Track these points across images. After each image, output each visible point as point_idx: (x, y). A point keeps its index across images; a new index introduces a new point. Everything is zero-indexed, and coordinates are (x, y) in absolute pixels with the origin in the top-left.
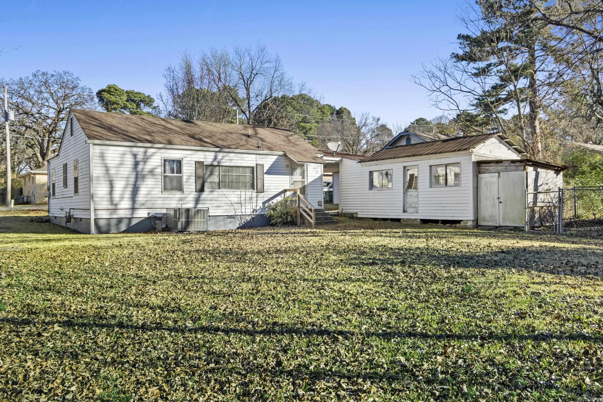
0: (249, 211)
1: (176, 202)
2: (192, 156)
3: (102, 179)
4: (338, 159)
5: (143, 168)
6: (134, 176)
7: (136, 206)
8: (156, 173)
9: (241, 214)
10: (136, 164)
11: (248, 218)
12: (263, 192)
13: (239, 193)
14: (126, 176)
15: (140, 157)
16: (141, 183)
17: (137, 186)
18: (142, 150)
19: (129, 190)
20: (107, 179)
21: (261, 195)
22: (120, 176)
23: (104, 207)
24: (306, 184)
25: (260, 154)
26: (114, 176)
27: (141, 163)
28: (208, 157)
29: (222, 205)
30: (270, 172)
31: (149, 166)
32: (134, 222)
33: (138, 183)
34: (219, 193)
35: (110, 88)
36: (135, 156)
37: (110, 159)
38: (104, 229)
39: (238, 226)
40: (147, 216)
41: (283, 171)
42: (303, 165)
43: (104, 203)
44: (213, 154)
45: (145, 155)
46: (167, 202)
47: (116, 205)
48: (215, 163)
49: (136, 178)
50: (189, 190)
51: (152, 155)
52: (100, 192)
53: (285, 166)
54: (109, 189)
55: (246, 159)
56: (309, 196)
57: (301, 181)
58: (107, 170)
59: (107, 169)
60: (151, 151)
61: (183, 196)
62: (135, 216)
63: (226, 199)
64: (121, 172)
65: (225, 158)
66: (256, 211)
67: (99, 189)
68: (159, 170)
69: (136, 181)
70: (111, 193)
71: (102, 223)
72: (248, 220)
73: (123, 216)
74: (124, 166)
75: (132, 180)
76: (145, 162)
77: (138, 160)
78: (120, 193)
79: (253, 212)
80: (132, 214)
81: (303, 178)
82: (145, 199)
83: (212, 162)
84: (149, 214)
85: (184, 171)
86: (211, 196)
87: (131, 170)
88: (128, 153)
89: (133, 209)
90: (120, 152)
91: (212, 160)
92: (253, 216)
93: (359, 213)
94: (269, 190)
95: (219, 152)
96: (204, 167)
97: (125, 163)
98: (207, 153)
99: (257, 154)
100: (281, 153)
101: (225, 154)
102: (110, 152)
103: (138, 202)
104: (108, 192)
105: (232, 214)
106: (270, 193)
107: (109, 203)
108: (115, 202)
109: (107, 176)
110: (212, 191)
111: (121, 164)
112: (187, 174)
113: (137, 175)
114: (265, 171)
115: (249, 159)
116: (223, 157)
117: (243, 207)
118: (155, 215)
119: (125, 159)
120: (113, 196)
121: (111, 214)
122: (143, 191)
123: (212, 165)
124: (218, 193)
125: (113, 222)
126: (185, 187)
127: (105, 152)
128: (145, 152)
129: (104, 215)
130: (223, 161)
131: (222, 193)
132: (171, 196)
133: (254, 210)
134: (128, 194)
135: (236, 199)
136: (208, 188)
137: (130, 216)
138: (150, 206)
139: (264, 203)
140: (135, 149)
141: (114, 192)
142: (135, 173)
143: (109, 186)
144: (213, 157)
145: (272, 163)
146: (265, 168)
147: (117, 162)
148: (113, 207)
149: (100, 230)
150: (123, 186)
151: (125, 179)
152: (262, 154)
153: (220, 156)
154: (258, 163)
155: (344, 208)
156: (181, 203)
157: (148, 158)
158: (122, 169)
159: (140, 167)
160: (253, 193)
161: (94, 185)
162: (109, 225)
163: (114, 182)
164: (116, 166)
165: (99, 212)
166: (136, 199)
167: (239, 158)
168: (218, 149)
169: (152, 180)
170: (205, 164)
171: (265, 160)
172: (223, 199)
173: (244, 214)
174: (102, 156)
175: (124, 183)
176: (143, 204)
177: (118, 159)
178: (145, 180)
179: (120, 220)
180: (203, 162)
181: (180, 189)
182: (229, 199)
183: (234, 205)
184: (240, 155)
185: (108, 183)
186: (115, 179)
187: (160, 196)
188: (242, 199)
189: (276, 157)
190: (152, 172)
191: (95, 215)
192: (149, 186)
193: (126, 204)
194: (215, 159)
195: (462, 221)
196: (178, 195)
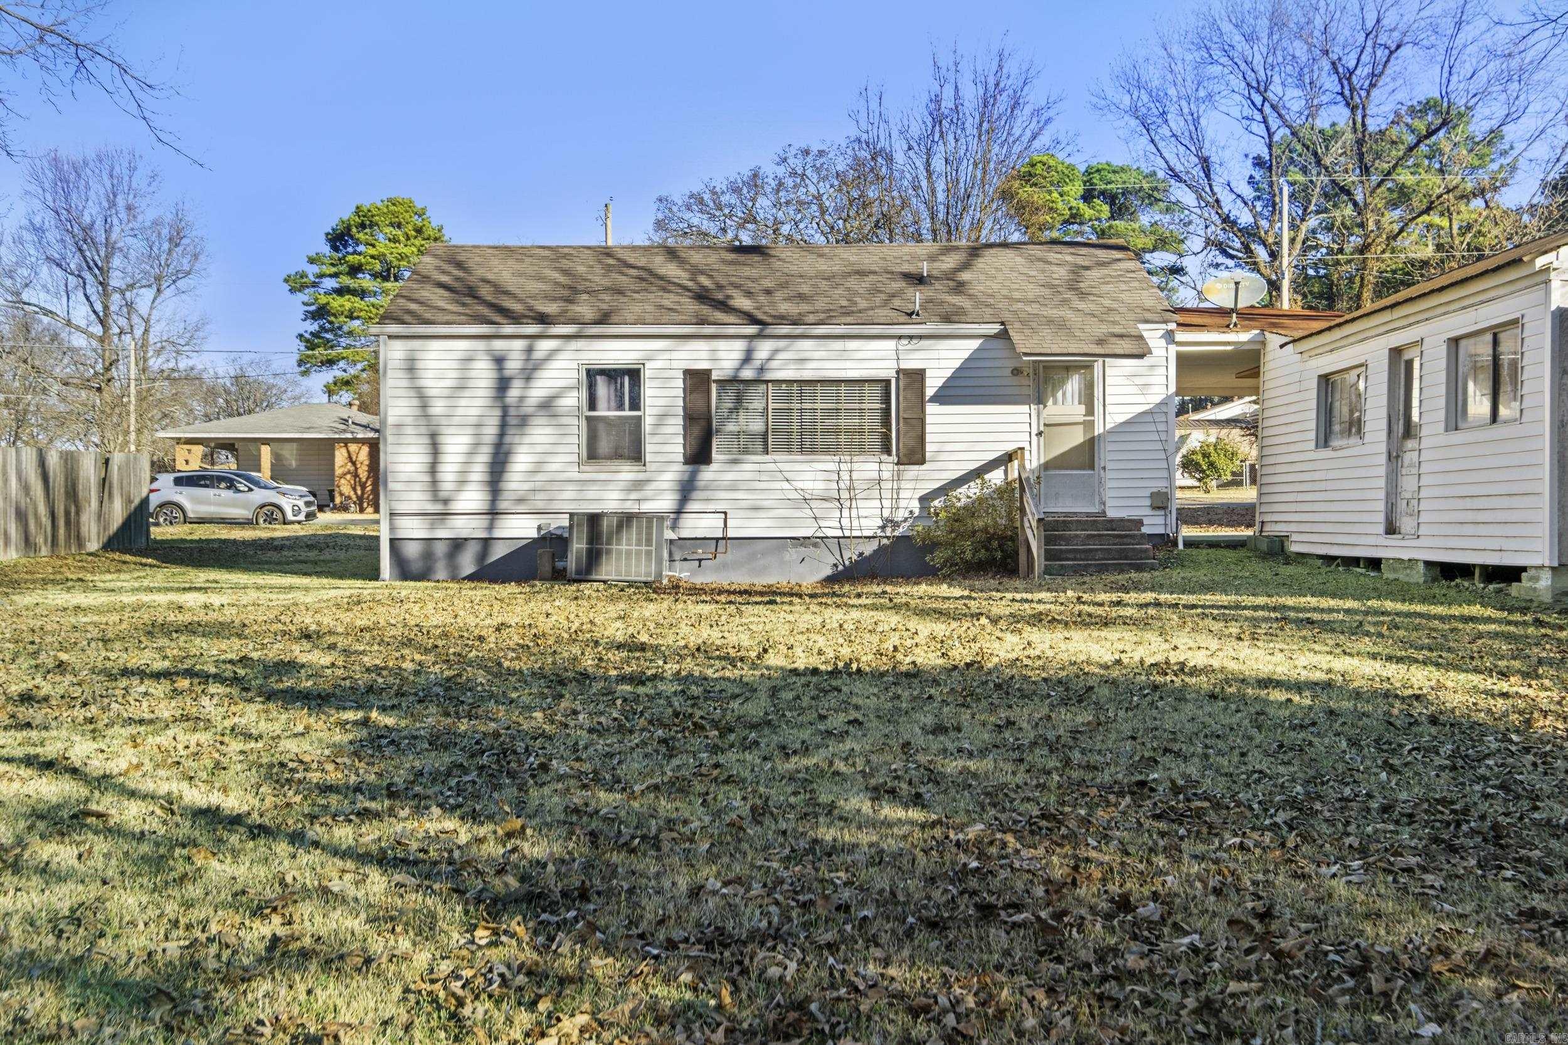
0: (870, 524)
1: (616, 495)
2: (675, 355)
3: (409, 430)
4: (1244, 337)
5: (522, 398)
6: (495, 421)
7: (503, 505)
8: (560, 411)
9: (839, 533)
10: (503, 385)
11: (869, 549)
12: (922, 461)
13: (833, 466)
14: (474, 421)
15: (513, 365)
16: (517, 439)
17: (505, 448)
18: (519, 344)
19: (483, 458)
20: (423, 430)
21: (913, 471)
22: (456, 420)
23: (414, 507)
24: (1099, 430)
25: (911, 337)
26: (444, 421)
27: (517, 383)
28: (722, 355)
29: (766, 504)
30: (949, 395)
31: (538, 391)
32: (499, 552)
33: (508, 439)
34: (763, 467)
35: (1033, 165)
36: (499, 361)
37: (430, 374)
38: (416, 567)
39: (828, 571)
40: (534, 534)
41: (1008, 391)
42: (1089, 367)
43: (416, 496)
44: (740, 345)
45: (527, 360)
46: (591, 495)
47: (446, 502)
48: (747, 374)
49: (503, 425)
50: (659, 458)
51: (547, 359)
52: (401, 467)
53: (1008, 372)
54: (428, 459)
55: (860, 355)
56: (1110, 475)
57: (1084, 423)
58: (424, 407)
59: (423, 400)
60: (545, 345)
61: (641, 476)
62: (497, 534)
63: (786, 485)
64: (460, 411)
65: (782, 356)
66: (896, 525)
67: (403, 458)
68: (573, 400)
69: (502, 435)
70: (433, 469)
71: (412, 551)
72: (867, 553)
73: (464, 534)
74: (467, 393)
75: (491, 431)
76: (528, 379)
77: (507, 373)
78: (456, 468)
79: (883, 528)
80: (491, 527)
81: (1090, 411)
82: (526, 486)
83: (738, 370)
84: (539, 528)
85: (648, 401)
86: (730, 476)
87: (488, 402)
88: (481, 356)
89: (493, 513)
90: (459, 355)
91: (736, 364)
92: (885, 541)
93: (1294, 537)
94: (942, 457)
95: (760, 336)
96: (714, 387)
97: (471, 384)
98: (721, 344)
99: (900, 337)
100: (995, 328)
101: (782, 343)
102: (432, 355)
103: (505, 495)
104: (425, 468)
105: (808, 533)
106: (952, 466)
107: (428, 496)
108: (442, 495)
109: (423, 421)
110: (735, 462)
111: (461, 386)
112: (655, 411)
113: (504, 416)
114: (930, 392)
115: (869, 355)
116: (776, 351)
117: (846, 513)
118: (559, 532)
119: (473, 374)
120: (441, 476)
121: (432, 528)
122: (521, 462)
123: (734, 380)
124: (751, 466)
125: (440, 549)
126: (650, 449)
127: (419, 355)
128: (530, 350)
129: (413, 529)
130: (774, 364)
131: (772, 467)
132: (603, 476)
133: (888, 522)
134: (479, 471)
135: (821, 485)
136: (722, 453)
137: (483, 535)
138: (540, 505)
139: (924, 500)
140: (498, 344)
141: (442, 468)
142: (498, 412)
143: (429, 449)
144: (738, 355)
145: (957, 364)
146: (929, 382)
147: (449, 383)
148: (438, 508)
149: (404, 571)
150: (464, 449)
151: (470, 430)
152: (921, 337)
153: (764, 349)
154: (904, 365)
155: (1267, 518)
156: (634, 496)
157: (535, 369)
158: (463, 402)
159: (513, 393)
160: (884, 467)
161: (390, 449)
162: (428, 556)
163: (442, 439)
164: (446, 392)
165: (402, 522)
166: (504, 485)
167: (832, 355)
168: (752, 330)
169: (548, 430)
170: (714, 376)
171: (934, 354)
172: (778, 485)
173: (847, 533)
174: (411, 368)
175: (467, 439)
176: (520, 501)
177: (454, 374)
178: (528, 430)
179: (457, 545)
180: (707, 373)
181: (636, 454)
182: (799, 485)
183: (813, 504)
184: (838, 345)
185: (426, 440)
186: (444, 430)
187: (576, 476)
188: (842, 485)
189: (975, 344)
190: (547, 405)
191: (392, 529)
192: (539, 449)
193: (473, 498)
194: (747, 359)
195: (1524, 569)
196: (627, 472)
